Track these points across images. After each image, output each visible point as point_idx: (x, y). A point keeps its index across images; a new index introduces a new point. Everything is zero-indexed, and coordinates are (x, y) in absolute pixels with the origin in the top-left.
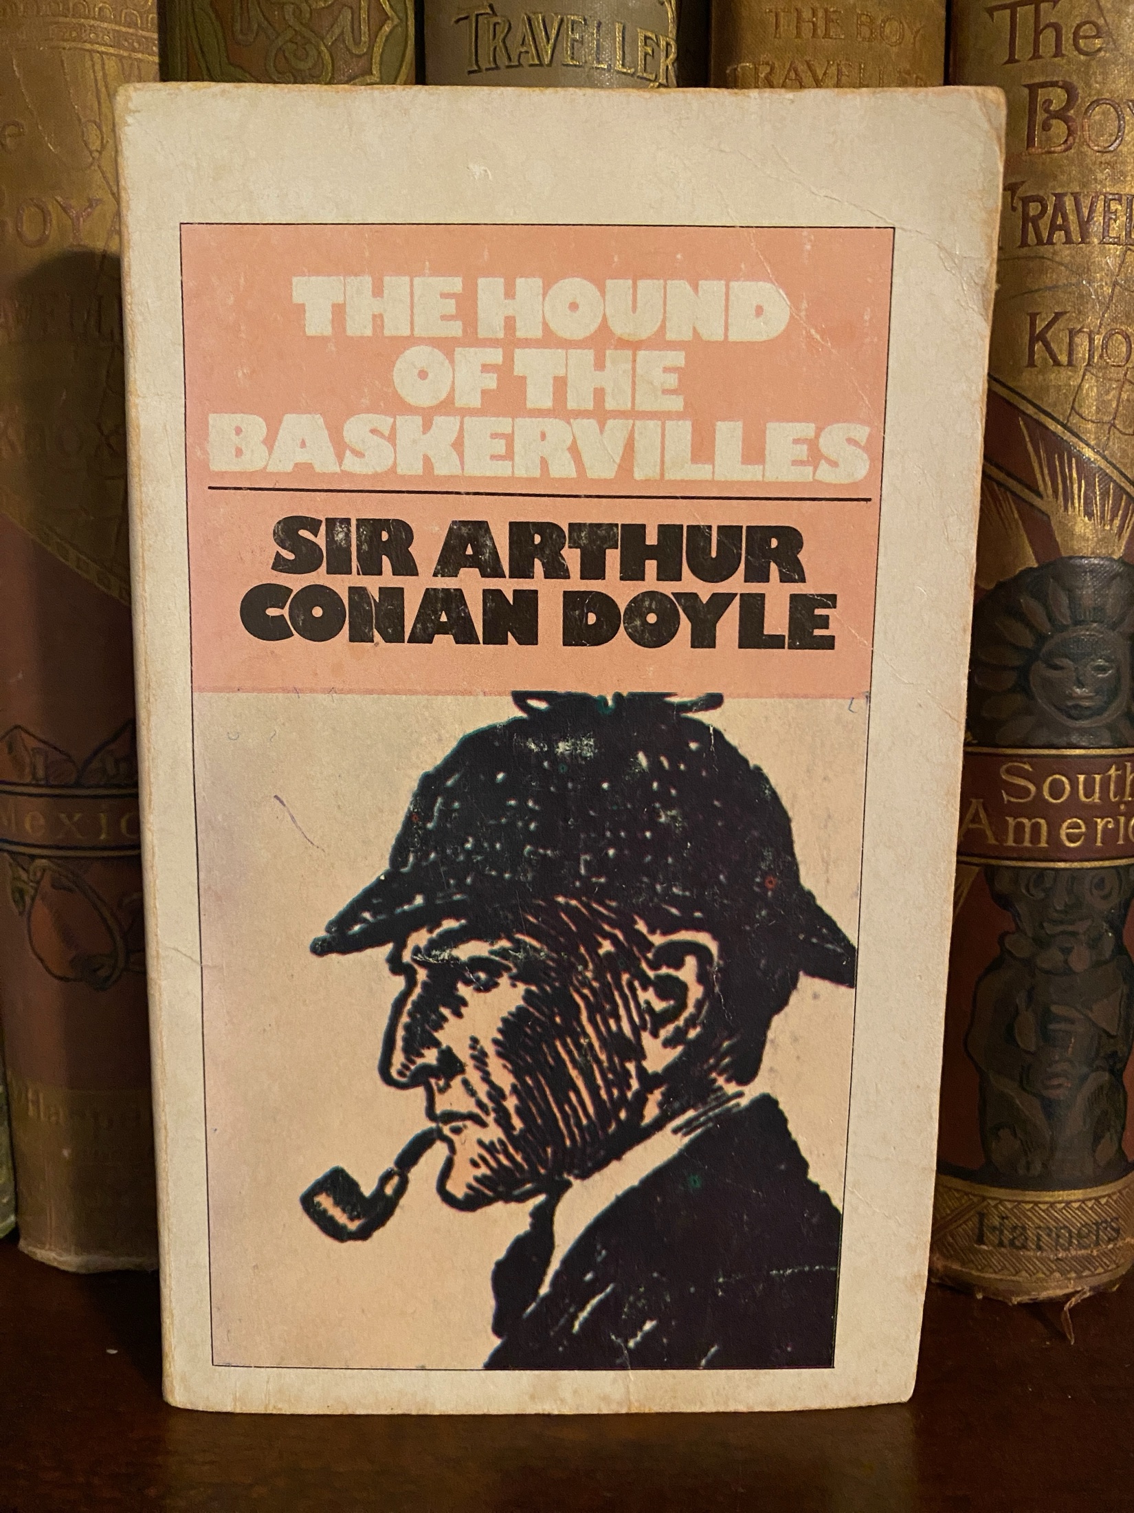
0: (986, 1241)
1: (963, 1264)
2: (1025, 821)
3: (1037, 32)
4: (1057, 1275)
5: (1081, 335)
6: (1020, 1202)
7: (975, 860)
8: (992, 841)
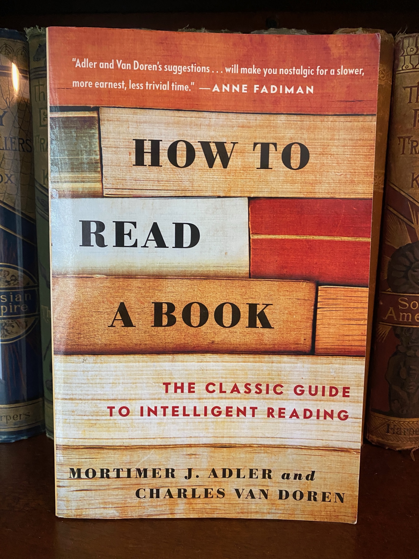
0: (389, 432)
1: (383, 439)
2: (405, 314)
3: (418, 95)
4: (409, 442)
6: (399, 421)
7: (391, 324)
8: (396, 319)
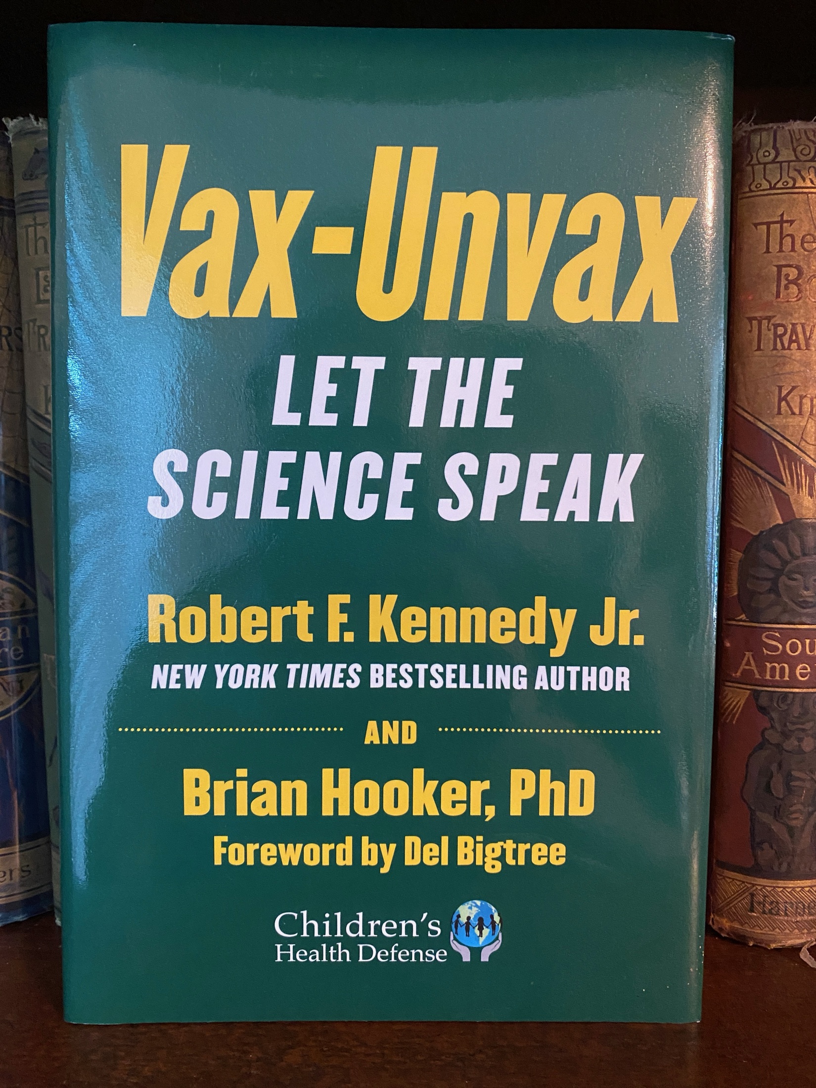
0: (755, 911)
1: (742, 924)
2: (776, 665)
3: (782, 239)
4: (796, 931)
5: (805, 399)
6: (774, 887)
7: (749, 687)
8: (757, 676)
